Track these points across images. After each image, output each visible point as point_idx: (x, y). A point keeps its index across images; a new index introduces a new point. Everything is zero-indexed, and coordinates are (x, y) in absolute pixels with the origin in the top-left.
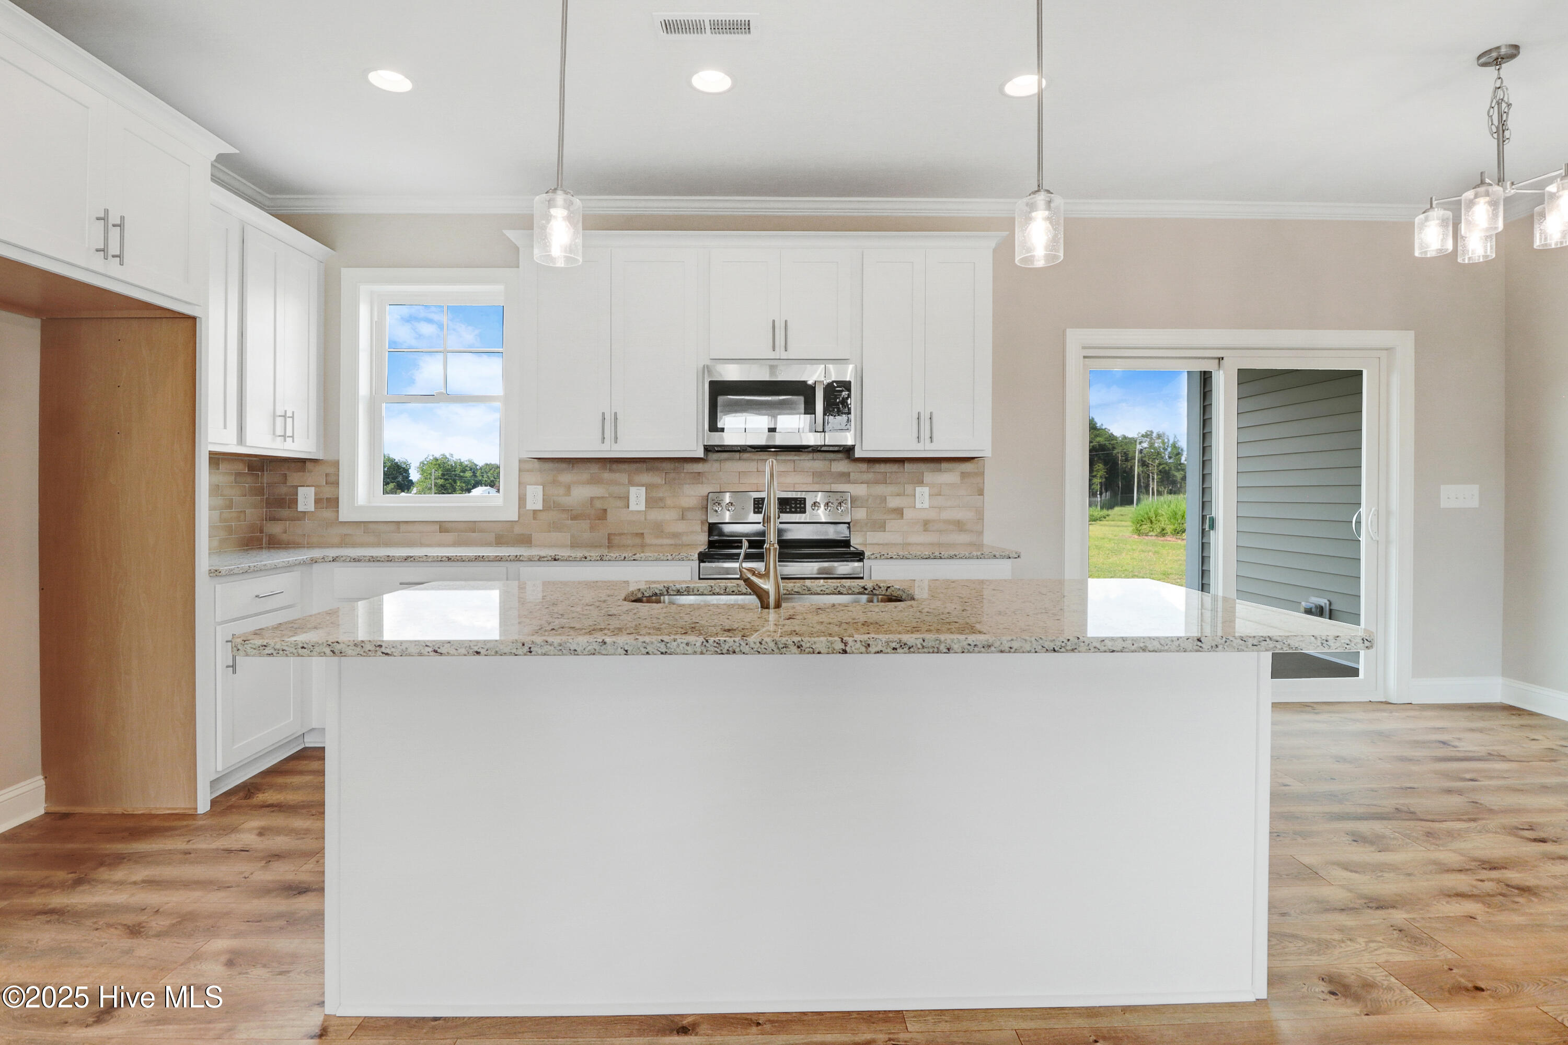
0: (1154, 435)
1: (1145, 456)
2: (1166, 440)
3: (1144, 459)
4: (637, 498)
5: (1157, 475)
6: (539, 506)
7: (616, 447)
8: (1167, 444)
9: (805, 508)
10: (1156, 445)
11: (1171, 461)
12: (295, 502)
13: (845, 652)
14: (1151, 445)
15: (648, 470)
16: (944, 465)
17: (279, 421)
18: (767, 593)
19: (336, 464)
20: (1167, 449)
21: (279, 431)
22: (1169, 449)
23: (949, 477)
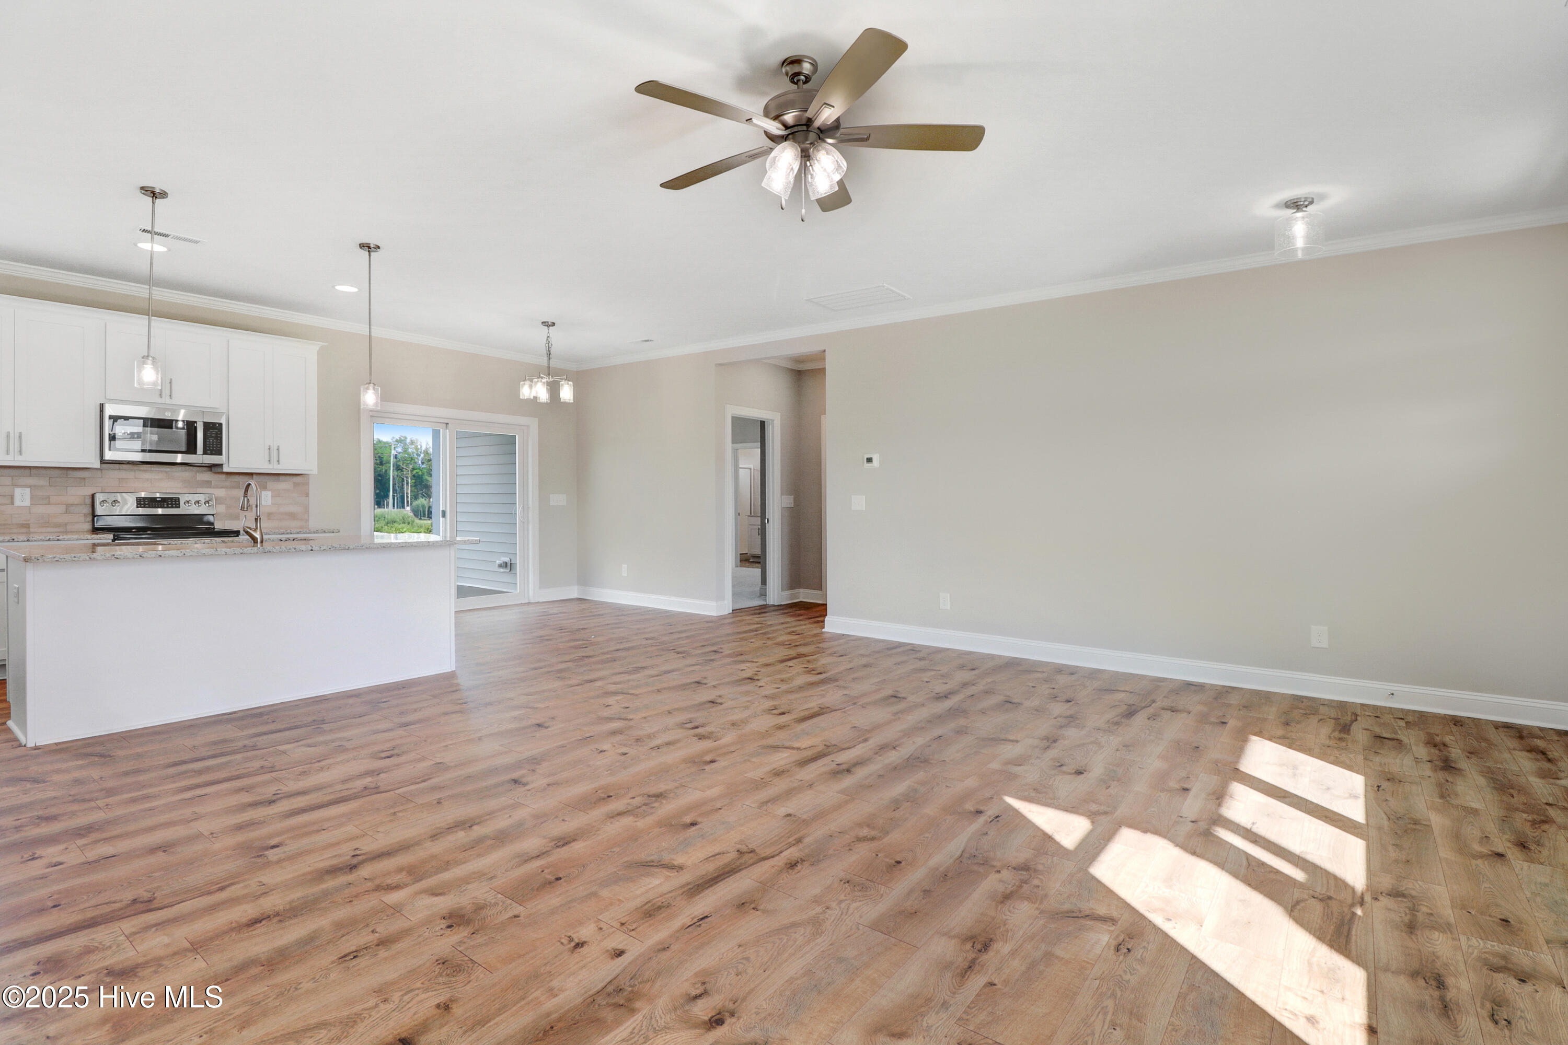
0: (408, 441)
1: (399, 461)
2: (419, 447)
3: (398, 463)
4: (22, 496)
5: (411, 479)
7: (20, 458)
8: (419, 450)
9: (179, 504)
10: (410, 450)
11: (424, 466)
13: (312, 550)
14: (405, 451)
16: (281, 478)
18: (257, 539)
20: (419, 455)
22: (422, 455)
23: (284, 485)
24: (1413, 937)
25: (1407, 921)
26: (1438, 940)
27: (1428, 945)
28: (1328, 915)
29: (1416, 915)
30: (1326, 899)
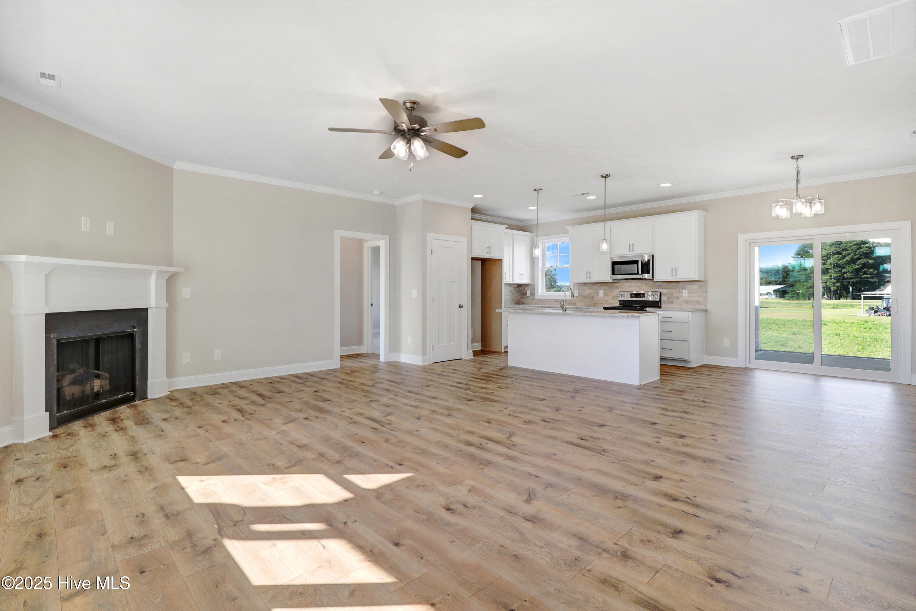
4: (601, 293)
6: (578, 296)
7: (590, 280)
9: (645, 296)
12: (526, 294)
15: (604, 285)
16: (693, 283)
17: (521, 275)
19: (534, 285)
21: (521, 278)
23: (695, 286)
24: (186, 529)
25: (193, 537)
26: (175, 535)
27: (179, 530)
28: (228, 516)
29: (191, 543)
30: (236, 524)
